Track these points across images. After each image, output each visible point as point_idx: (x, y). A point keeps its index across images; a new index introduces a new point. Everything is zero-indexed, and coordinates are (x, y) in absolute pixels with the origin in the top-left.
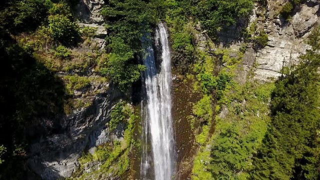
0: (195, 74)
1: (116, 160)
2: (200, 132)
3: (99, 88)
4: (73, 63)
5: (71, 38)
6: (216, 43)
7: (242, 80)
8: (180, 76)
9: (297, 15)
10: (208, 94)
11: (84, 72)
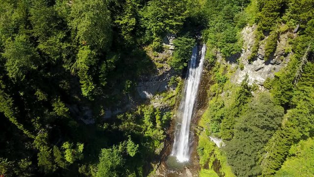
1: (170, 99)
2: (211, 99)
3: (167, 69)
4: (158, 58)
5: (160, 50)
6: (227, 61)
8: (206, 71)
9: (255, 62)
11: (162, 62)
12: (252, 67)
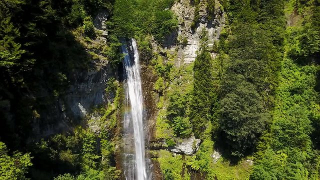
0: (153, 65)
2: (158, 101)
3: (103, 63)
4: (92, 46)
6: (163, 47)
7: (178, 65)
8: (145, 66)
10: (162, 76)
11: (97, 52)
12: (196, 35)
